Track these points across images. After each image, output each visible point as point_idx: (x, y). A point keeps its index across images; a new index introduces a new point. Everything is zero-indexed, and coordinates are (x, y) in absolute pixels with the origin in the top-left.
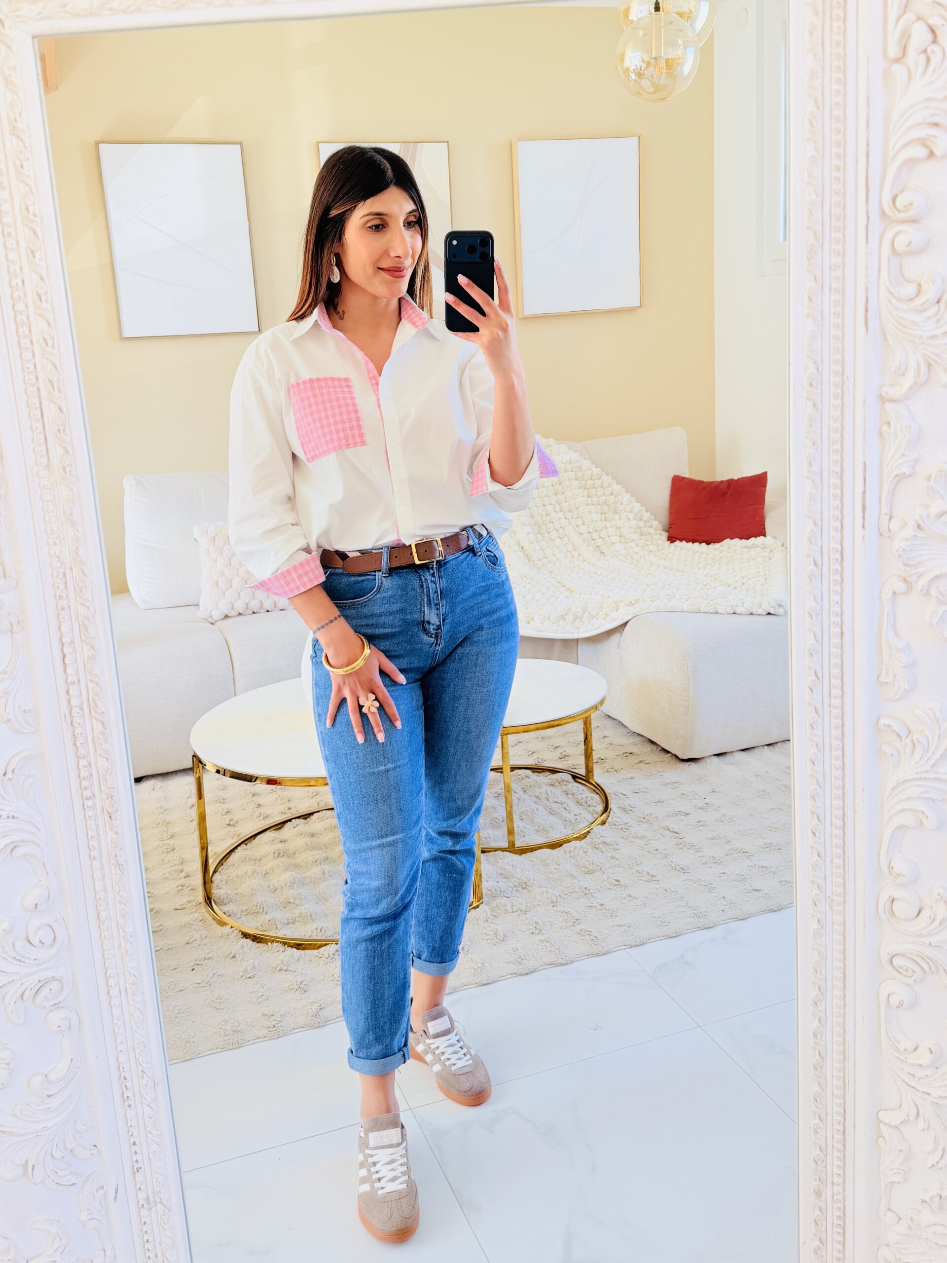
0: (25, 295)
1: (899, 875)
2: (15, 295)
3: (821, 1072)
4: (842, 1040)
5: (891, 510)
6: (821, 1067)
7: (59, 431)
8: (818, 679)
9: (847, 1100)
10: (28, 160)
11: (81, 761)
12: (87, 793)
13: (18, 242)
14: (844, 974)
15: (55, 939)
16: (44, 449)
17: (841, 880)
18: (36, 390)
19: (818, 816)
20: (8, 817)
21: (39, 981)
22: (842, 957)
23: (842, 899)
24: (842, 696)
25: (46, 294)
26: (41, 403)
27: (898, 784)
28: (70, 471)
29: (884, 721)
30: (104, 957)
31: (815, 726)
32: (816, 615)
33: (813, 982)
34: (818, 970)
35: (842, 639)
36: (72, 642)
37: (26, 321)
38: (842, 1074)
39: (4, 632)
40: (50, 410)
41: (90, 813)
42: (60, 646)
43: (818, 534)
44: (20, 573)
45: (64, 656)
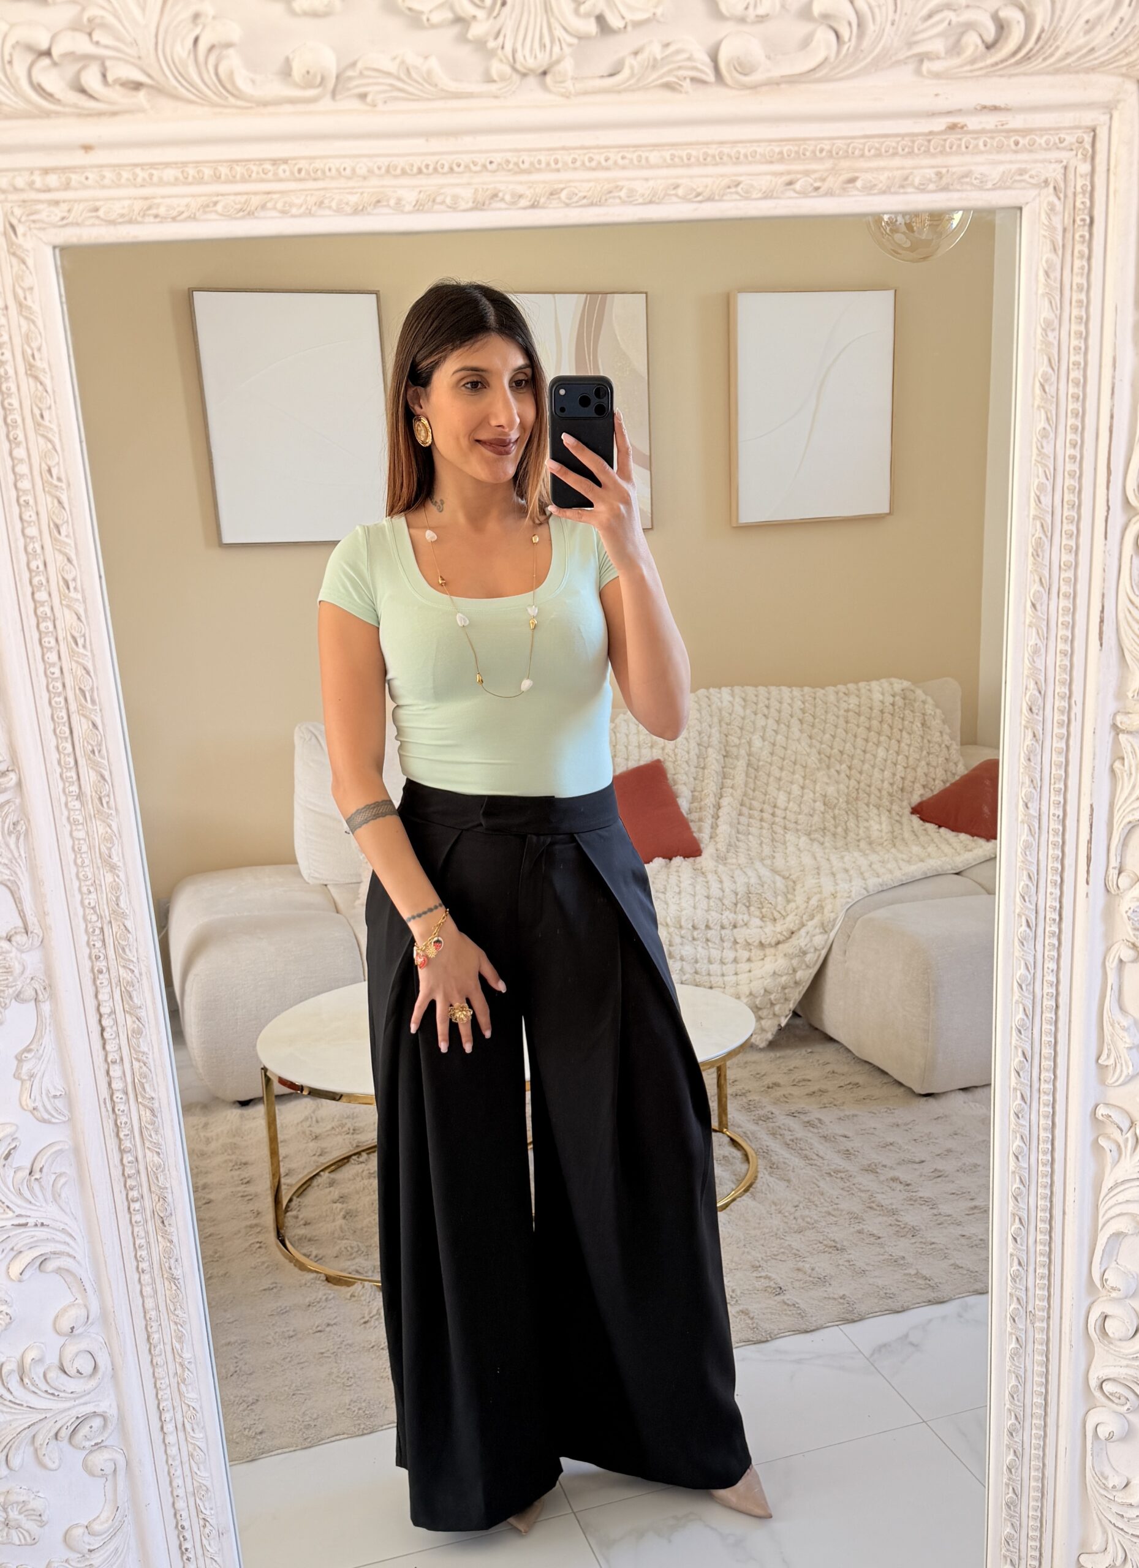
1: (1112, 1288)
2: (36, 580)
3: (1015, 1511)
4: (1040, 1475)
5: (1121, 863)
6: (1015, 1506)
7: (93, 752)
8: (1027, 1060)
9: (1043, 1542)
10: (50, 408)
11: (125, 1156)
12: (134, 1194)
13: (37, 514)
14: (1046, 1400)
15: (95, 1368)
16: (73, 774)
17: (1046, 1293)
18: (63, 704)
19: (1020, 1219)
20: (36, 1225)
21: (77, 1418)
22: (1044, 1380)
23: (1045, 1314)
24: (1054, 1080)
25: (74, 580)
26: (69, 718)
27: (1116, 1185)
28: (108, 803)
29: (1102, 1111)
30: (155, 1386)
31: (1020, 1116)
32: (1027, 986)
33: (1009, 1410)
34: (1015, 1396)
35: (1056, 1014)
36: (113, 1012)
37: (49, 614)
38: (1039, 1515)
39: (24, 1001)
40: (81, 727)
41: (137, 1217)
42: (96, 1018)
43: (1034, 889)
44: (45, 928)
45: (103, 1030)
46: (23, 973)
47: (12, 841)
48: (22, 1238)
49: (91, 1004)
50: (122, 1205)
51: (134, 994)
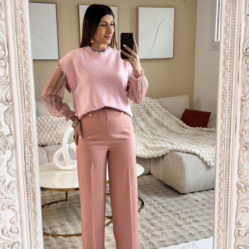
0: (22, 63)
1: (241, 224)
2: (19, 63)
5: (243, 129)
7: (28, 98)
8: (222, 172)
10: (25, 28)
11: (28, 185)
12: (29, 193)
13: (21, 49)
15: (18, 232)
16: (24, 102)
17: (226, 225)
18: (23, 88)
19: (221, 208)
20: (8, 198)
21: (13, 243)
23: (226, 230)
24: (229, 177)
25: (27, 63)
26: (24, 90)
27: (242, 200)
28: (30, 109)
29: (239, 184)
30: (30, 237)
31: (221, 185)
32: (223, 155)
35: (229, 162)
36: (27, 153)
37: (21, 69)
39: (10, 150)
40: (26, 92)
41: (29, 198)
42: (24, 154)
43: (224, 134)
44: (15, 134)
45: (25, 157)
46: (10, 143)
47: (10, 116)
48: (5, 201)
49: (23, 151)
50: (26, 195)
51: (32, 149)
